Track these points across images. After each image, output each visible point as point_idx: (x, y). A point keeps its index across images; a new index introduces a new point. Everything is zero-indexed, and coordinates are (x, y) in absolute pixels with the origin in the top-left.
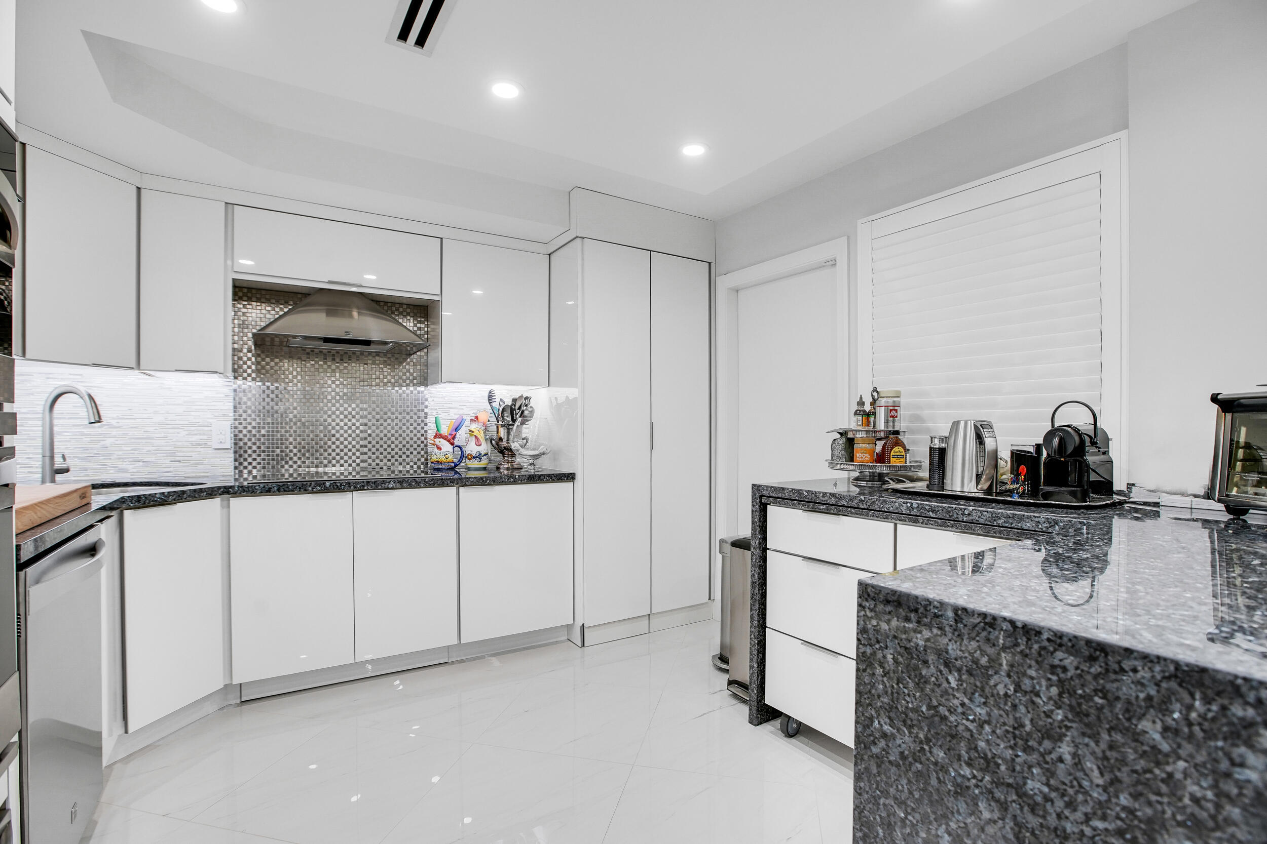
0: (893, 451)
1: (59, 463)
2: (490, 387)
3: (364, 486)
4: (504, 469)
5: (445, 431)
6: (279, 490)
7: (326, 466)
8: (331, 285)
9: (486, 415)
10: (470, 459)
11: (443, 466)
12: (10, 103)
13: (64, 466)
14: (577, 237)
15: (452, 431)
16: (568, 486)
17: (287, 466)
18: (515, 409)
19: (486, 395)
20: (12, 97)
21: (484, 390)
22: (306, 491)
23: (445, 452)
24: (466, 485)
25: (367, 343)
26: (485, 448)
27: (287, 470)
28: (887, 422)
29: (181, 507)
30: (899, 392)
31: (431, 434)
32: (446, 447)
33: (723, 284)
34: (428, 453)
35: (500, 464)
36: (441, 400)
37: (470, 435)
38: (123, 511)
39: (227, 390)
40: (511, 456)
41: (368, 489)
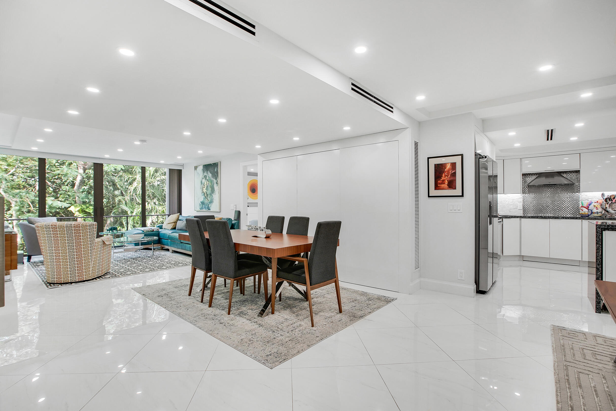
2: (603, 192)
3: (552, 218)
5: (585, 205)
7: (546, 214)
8: (546, 171)
9: (601, 200)
10: (594, 214)
11: (583, 215)
15: (588, 205)
19: (601, 194)
22: (538, 218)
24: (584, 219)
25: (556, 185)
26: (600, 210)
31: (581, 206)
32: (585, 210)
34: (579, 212)
35: (607, 215)
36: (585, 196)
37: (594, 207)
38: (503, 219)
39: (521, 197)
40: (610, 213)
41: (554, 219)
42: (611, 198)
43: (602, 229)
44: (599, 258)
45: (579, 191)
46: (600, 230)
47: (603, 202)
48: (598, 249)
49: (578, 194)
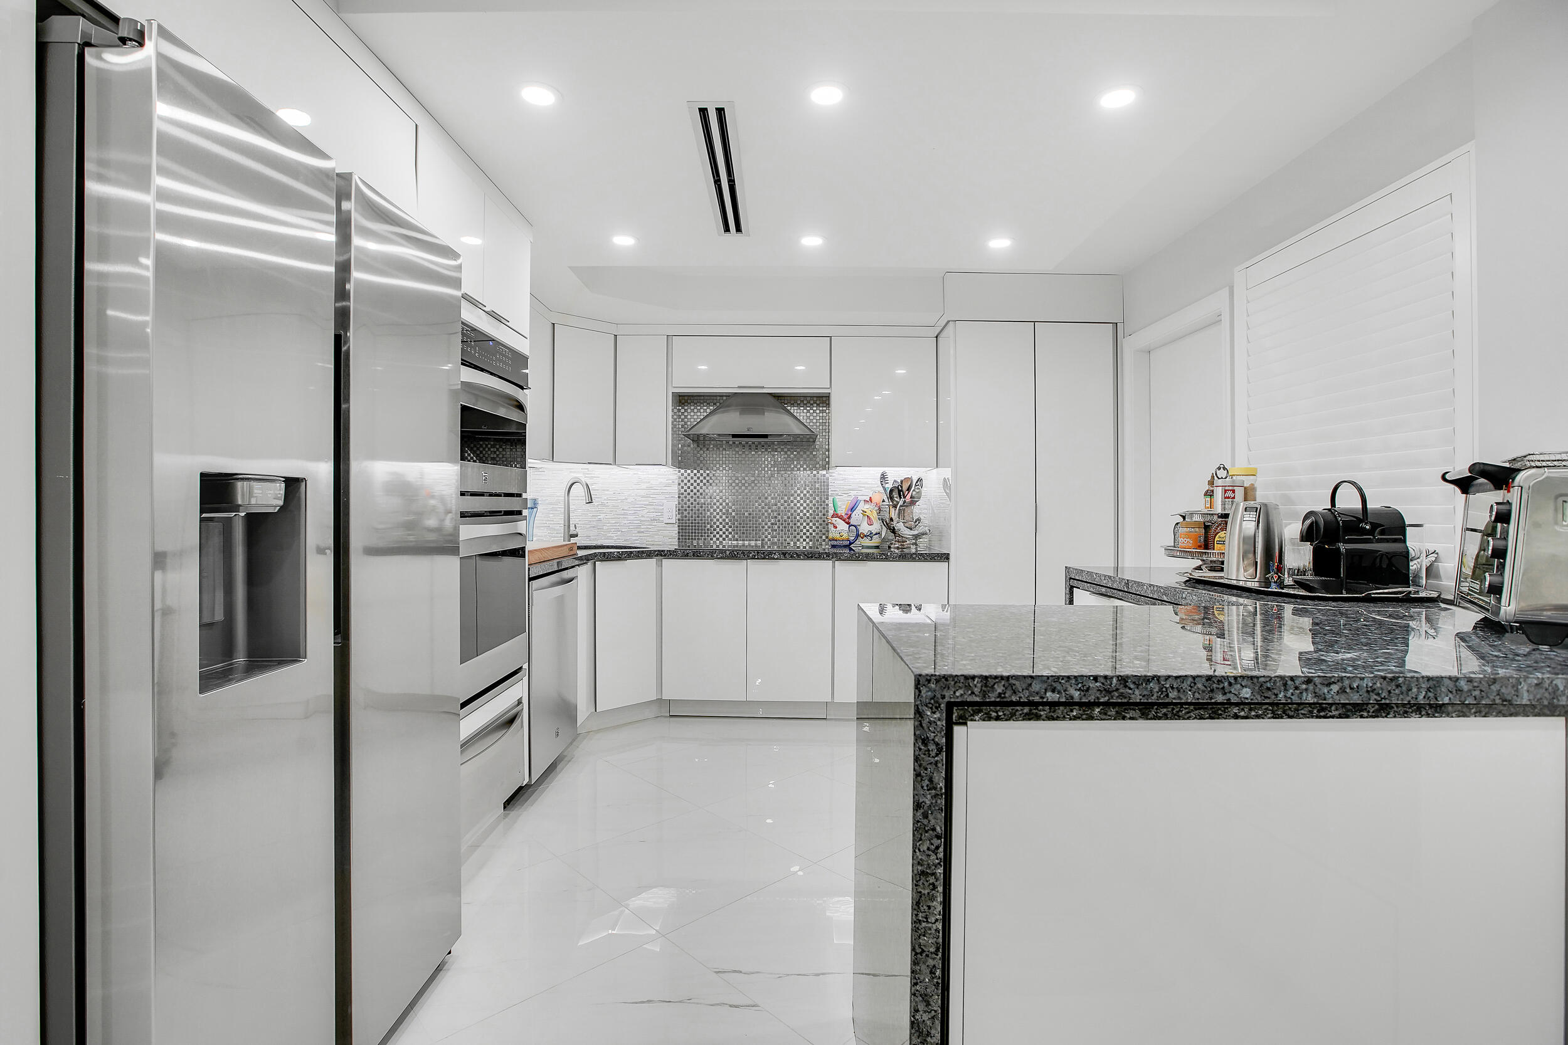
0: (1217, 536)
1: (572, 531)
2: (881, 470)
3: (755, 556)
4: (895, 548)
5: (842, 511)
6: (694, 555)
8: (741, 389)
9: (880, 496)
10: (863, 538)
11: (838, 544)
12: (527, 338)
13: (575, 533)
14: (948, 322)
15: (848, 511)
16: (942, 566)
17: (714, 539)
18: (902, 490)
19: (879, 476)
20: (528, 336)
21: (880, 470)
22: (712, 558)
23: (840, 530)
24: (840, 559)
25: (766, 436)
26: (876, 527)
27: (715, 542)
28: (1224, 504)
29: (630, 563)
30: (1256, 469)
31: (831, 512)
32: (842, 526)
33: (1129, 346)
34: (828, 531)
35: (892, 544)
36: (842, 482)
37: (864, 515)
38: (595, 562)
39: (675, 477)
40: (899, 536)
41: (758, 559)
42: (902, 487)
43: (950, 706)
44: (929, 942)
45: (828, 463)
46: (938, 717)
47: (884, 501)
48: (923, 873)
49: (824, 472)
